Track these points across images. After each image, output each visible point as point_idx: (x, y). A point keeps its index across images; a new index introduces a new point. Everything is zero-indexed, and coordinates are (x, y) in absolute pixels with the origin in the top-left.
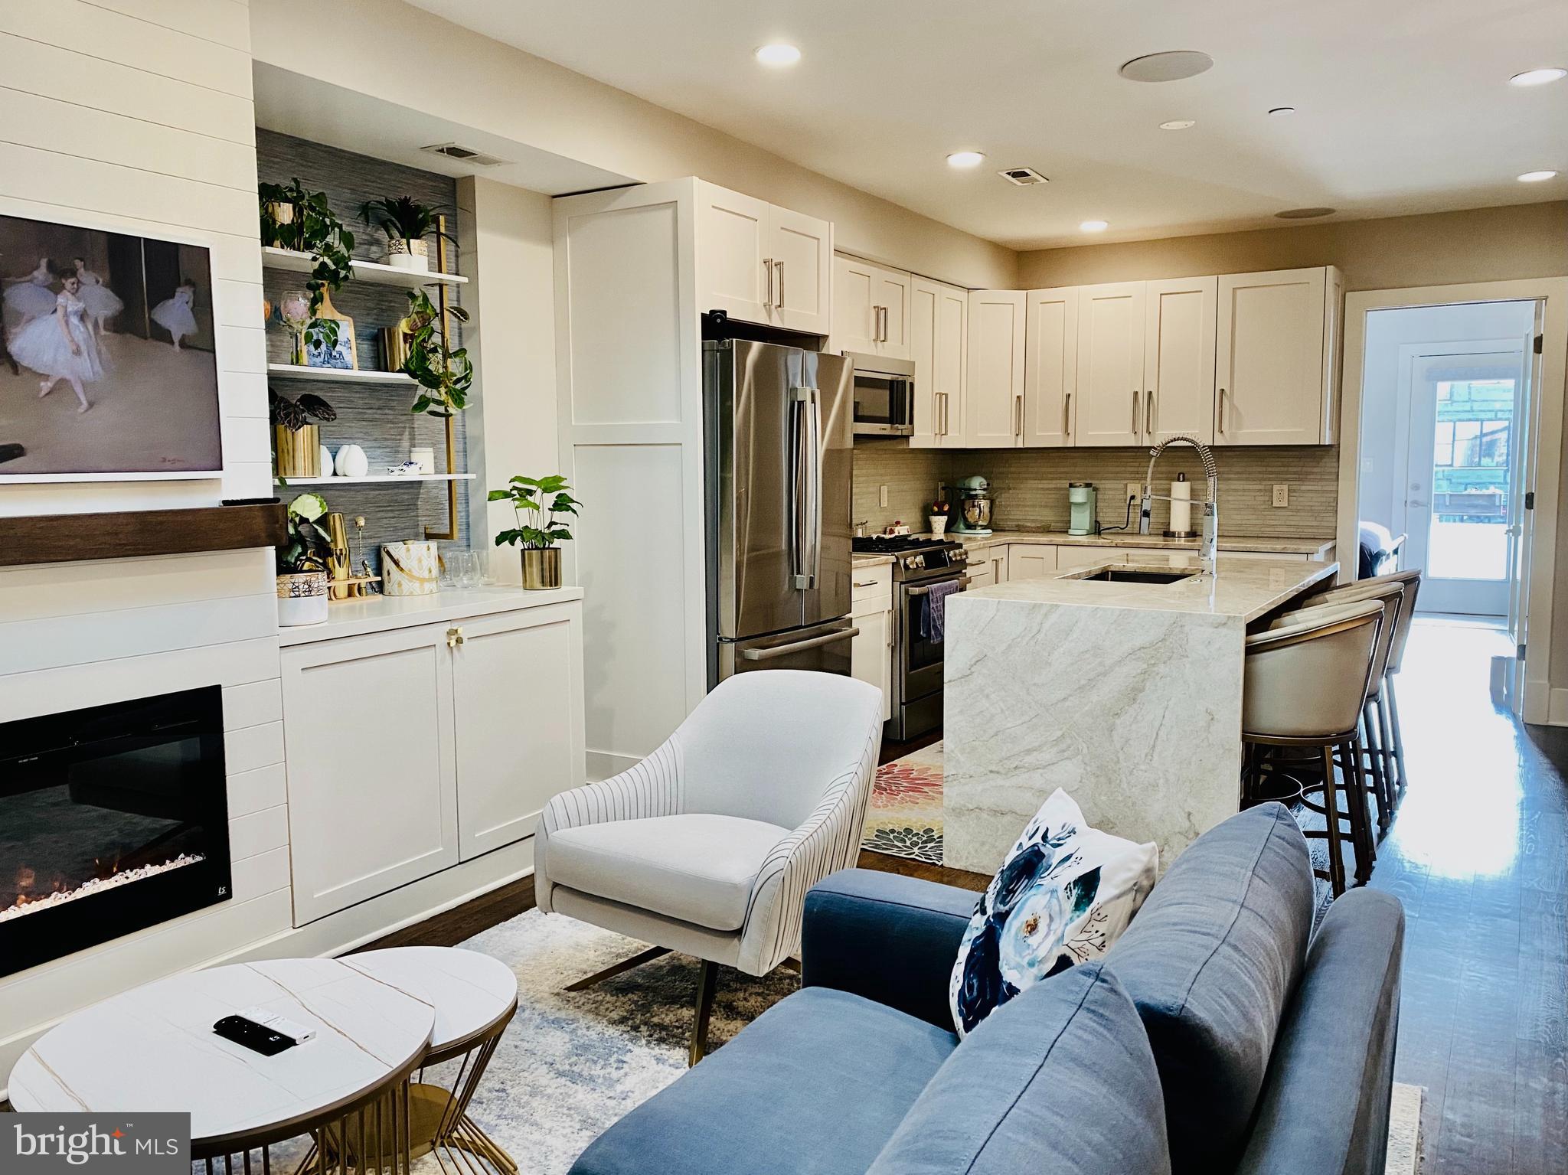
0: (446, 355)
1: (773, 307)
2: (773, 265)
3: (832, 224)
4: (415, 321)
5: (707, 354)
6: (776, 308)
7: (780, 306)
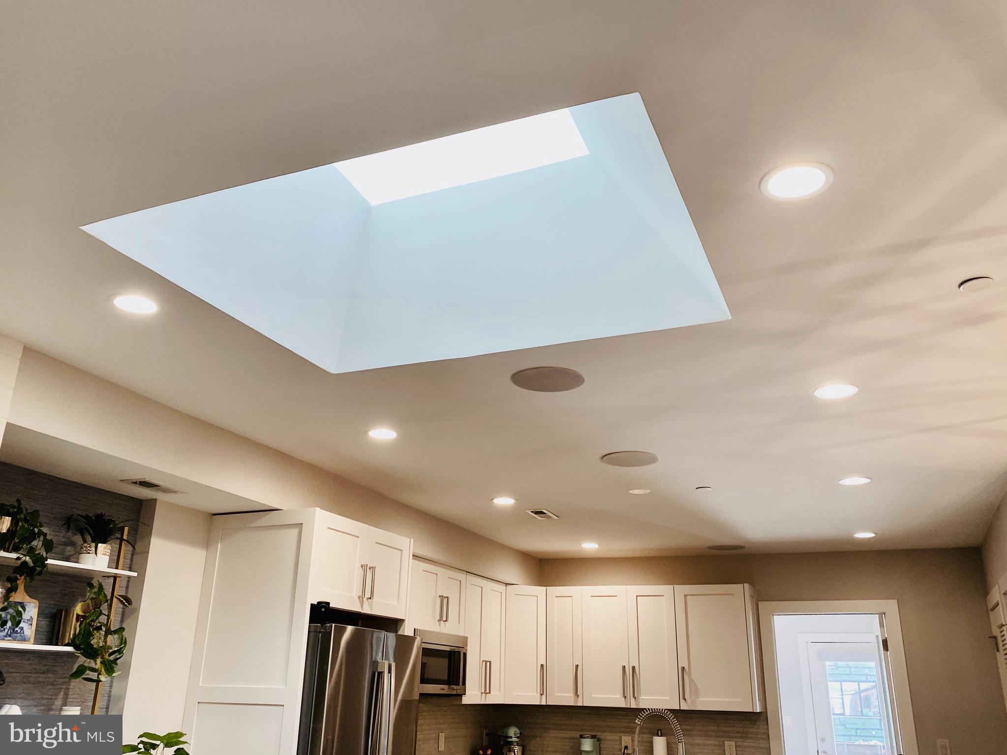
0: (108, 632)
1: (365, 599)
2: (368, 568)
3: (412, 540)
4: (88, 605)
5: (312, 634)
6: (367, 599)
7: (370, 598)
